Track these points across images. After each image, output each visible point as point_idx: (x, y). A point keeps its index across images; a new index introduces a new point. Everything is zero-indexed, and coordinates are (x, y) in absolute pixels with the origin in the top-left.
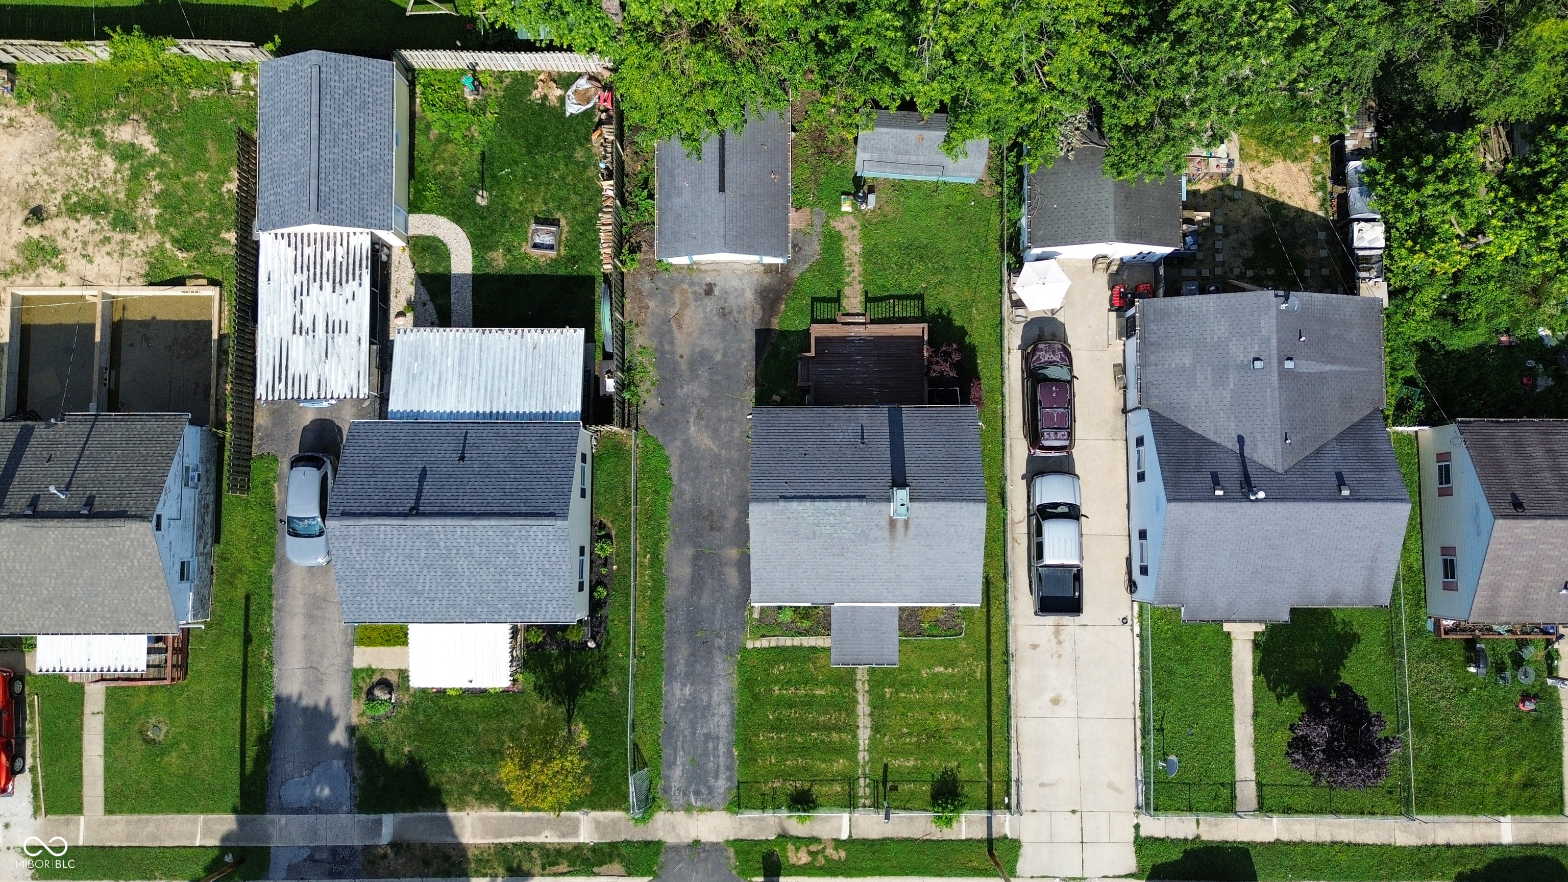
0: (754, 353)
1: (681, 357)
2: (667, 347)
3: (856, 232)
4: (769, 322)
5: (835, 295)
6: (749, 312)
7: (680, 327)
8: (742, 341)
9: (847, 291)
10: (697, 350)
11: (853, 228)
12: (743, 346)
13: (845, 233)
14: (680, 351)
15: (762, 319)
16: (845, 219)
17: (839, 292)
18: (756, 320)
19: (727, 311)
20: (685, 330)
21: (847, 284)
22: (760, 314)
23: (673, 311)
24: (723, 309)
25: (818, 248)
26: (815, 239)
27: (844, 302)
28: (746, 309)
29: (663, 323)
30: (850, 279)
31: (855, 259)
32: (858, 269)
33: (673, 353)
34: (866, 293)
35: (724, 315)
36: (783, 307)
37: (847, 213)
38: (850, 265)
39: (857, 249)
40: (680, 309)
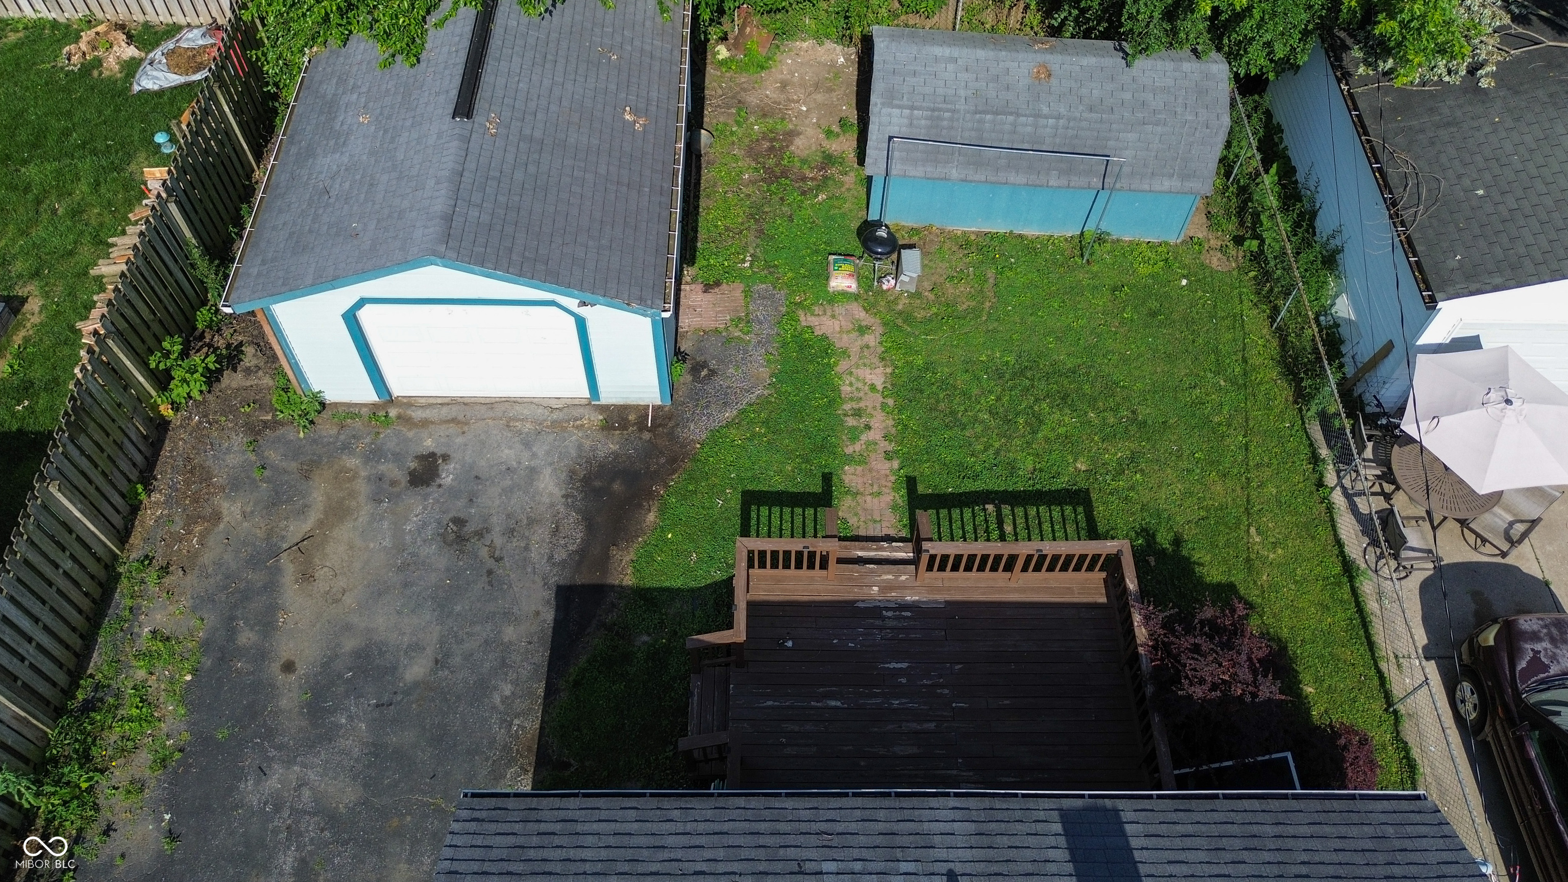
0: (541, 656)
1: (289, 667)
2: (246, 637)
3: (871, 339)
4: (604, 561)
5: (816, 487)
6: (541, 534)
7: (306, 577)
8: (507, 616)
9: (850, 476)
10: (350, 644)
11: (862, 330)
12: (510, 633)
13: (842, 341)
14: (286, 649)
15: (582, 553)
16: (839, 309)
17: (827, 479)
18: (560, 555)
19: (470, 528)
20: (321, 586)
21: (850, 459)
22: (575, 535)
23: (296, 529)
24: (459, 522)
25: (764, 372)
26: (758, 355)
27: (844, 506)
28: (531, 522)
29: (254, 562)
30: (858, 447)
31: (871, 402)
32: (880, 423)
33: (261, 655)
34: (911, 483)
35: (461, 539)
36: (651, 517)
37: (844, 294)
38: (858, 413)
39: (877, 377)
40: (321, 524)
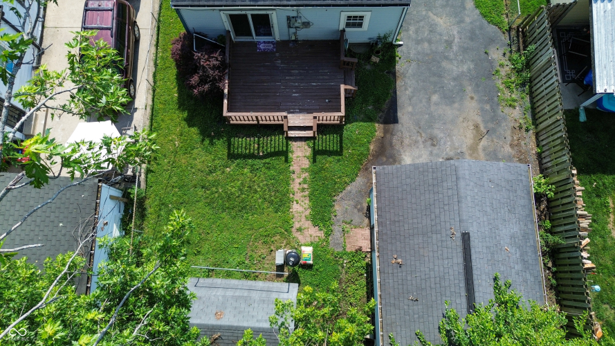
1: (472, 98)
2: (488, 107)
3: (297, 225)
4: (386, 131)
5: (319, 158)
6: (407, 141)
8: (412, 114)
9: (306, 163)
10: (456, 105)
11: (299, 230)
12: (410, 109)
13: (309, 224)
14: (474, 104)
15: (392, 134)
16: (308, 240)
17: (314, 161)
18: (399, 134)
19: (429, 143)
20: (471, 123)
21: (306, 170)
23: (484, 142)
24: (433, 145)
25: (337, 208)
26: (340, 217)
27: (309, 152)
28: (410, 145)
29: (494, 130)
30: (304, 176)
31: (298, 196)
32: (295, 186)
33: (480, 101)
34: (287, 161)
35: (431, 139)
36: (372, 147)
37: (306, 245)
38: (303, 190)
39: (295, 207)
